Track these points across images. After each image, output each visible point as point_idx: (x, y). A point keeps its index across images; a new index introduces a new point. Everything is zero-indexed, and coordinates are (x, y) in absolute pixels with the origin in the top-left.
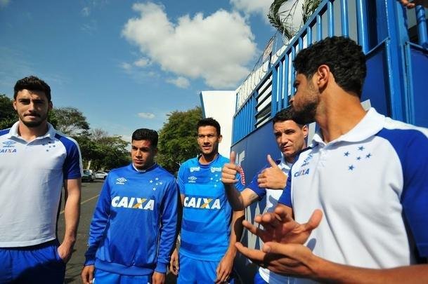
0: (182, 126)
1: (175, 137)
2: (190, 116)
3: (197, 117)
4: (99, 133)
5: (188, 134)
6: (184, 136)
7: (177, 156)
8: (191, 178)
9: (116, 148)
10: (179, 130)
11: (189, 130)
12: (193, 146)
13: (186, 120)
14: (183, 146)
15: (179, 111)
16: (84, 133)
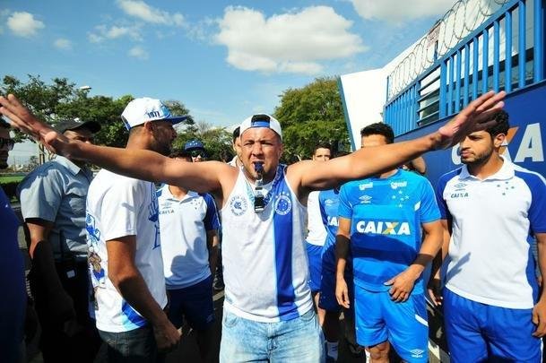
0: (298, 108)
1: (290, 124)
2: (309, 93)
3: (318, 94)
4: (203, 126)
5: (308, 118)
6: (301, 121)
7: (295, 147)
8: (364, 197)
9: (223, 142)
10: (295, 114)
11: (308, 112)
12: (315, 132)
13: (303, 100)
14: (301, 133)
15: (293, 89)
16: (189, 128)
